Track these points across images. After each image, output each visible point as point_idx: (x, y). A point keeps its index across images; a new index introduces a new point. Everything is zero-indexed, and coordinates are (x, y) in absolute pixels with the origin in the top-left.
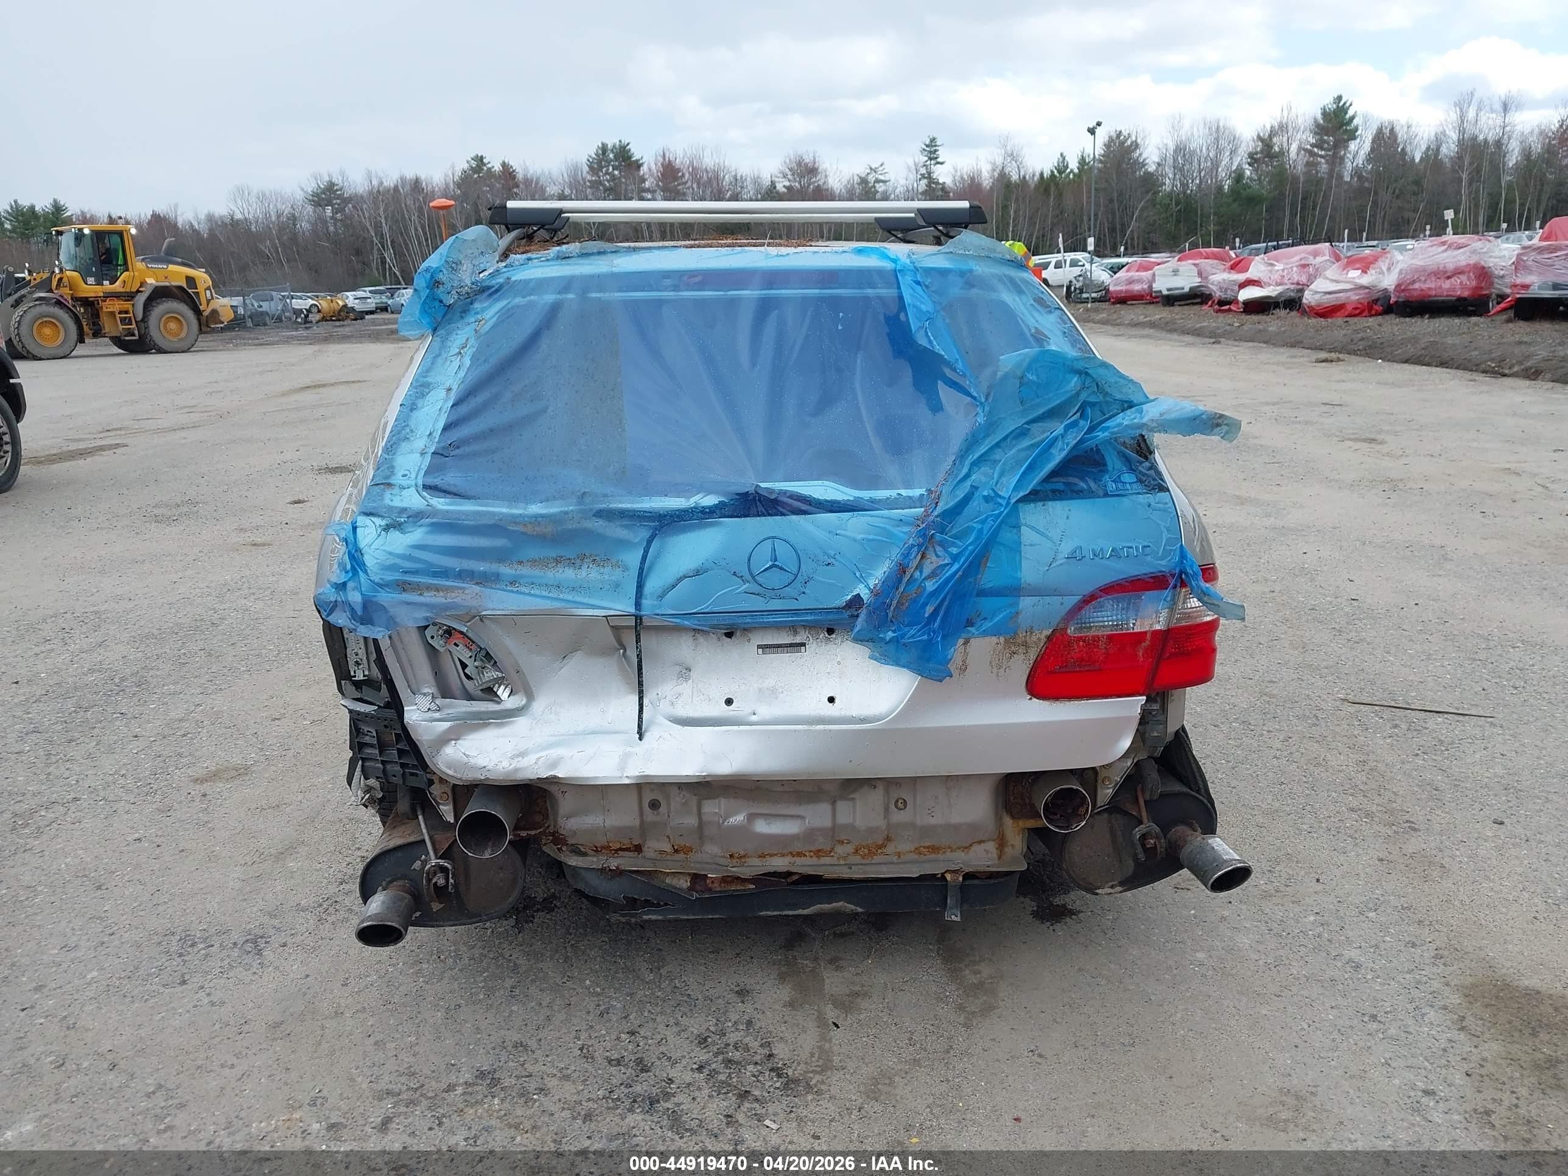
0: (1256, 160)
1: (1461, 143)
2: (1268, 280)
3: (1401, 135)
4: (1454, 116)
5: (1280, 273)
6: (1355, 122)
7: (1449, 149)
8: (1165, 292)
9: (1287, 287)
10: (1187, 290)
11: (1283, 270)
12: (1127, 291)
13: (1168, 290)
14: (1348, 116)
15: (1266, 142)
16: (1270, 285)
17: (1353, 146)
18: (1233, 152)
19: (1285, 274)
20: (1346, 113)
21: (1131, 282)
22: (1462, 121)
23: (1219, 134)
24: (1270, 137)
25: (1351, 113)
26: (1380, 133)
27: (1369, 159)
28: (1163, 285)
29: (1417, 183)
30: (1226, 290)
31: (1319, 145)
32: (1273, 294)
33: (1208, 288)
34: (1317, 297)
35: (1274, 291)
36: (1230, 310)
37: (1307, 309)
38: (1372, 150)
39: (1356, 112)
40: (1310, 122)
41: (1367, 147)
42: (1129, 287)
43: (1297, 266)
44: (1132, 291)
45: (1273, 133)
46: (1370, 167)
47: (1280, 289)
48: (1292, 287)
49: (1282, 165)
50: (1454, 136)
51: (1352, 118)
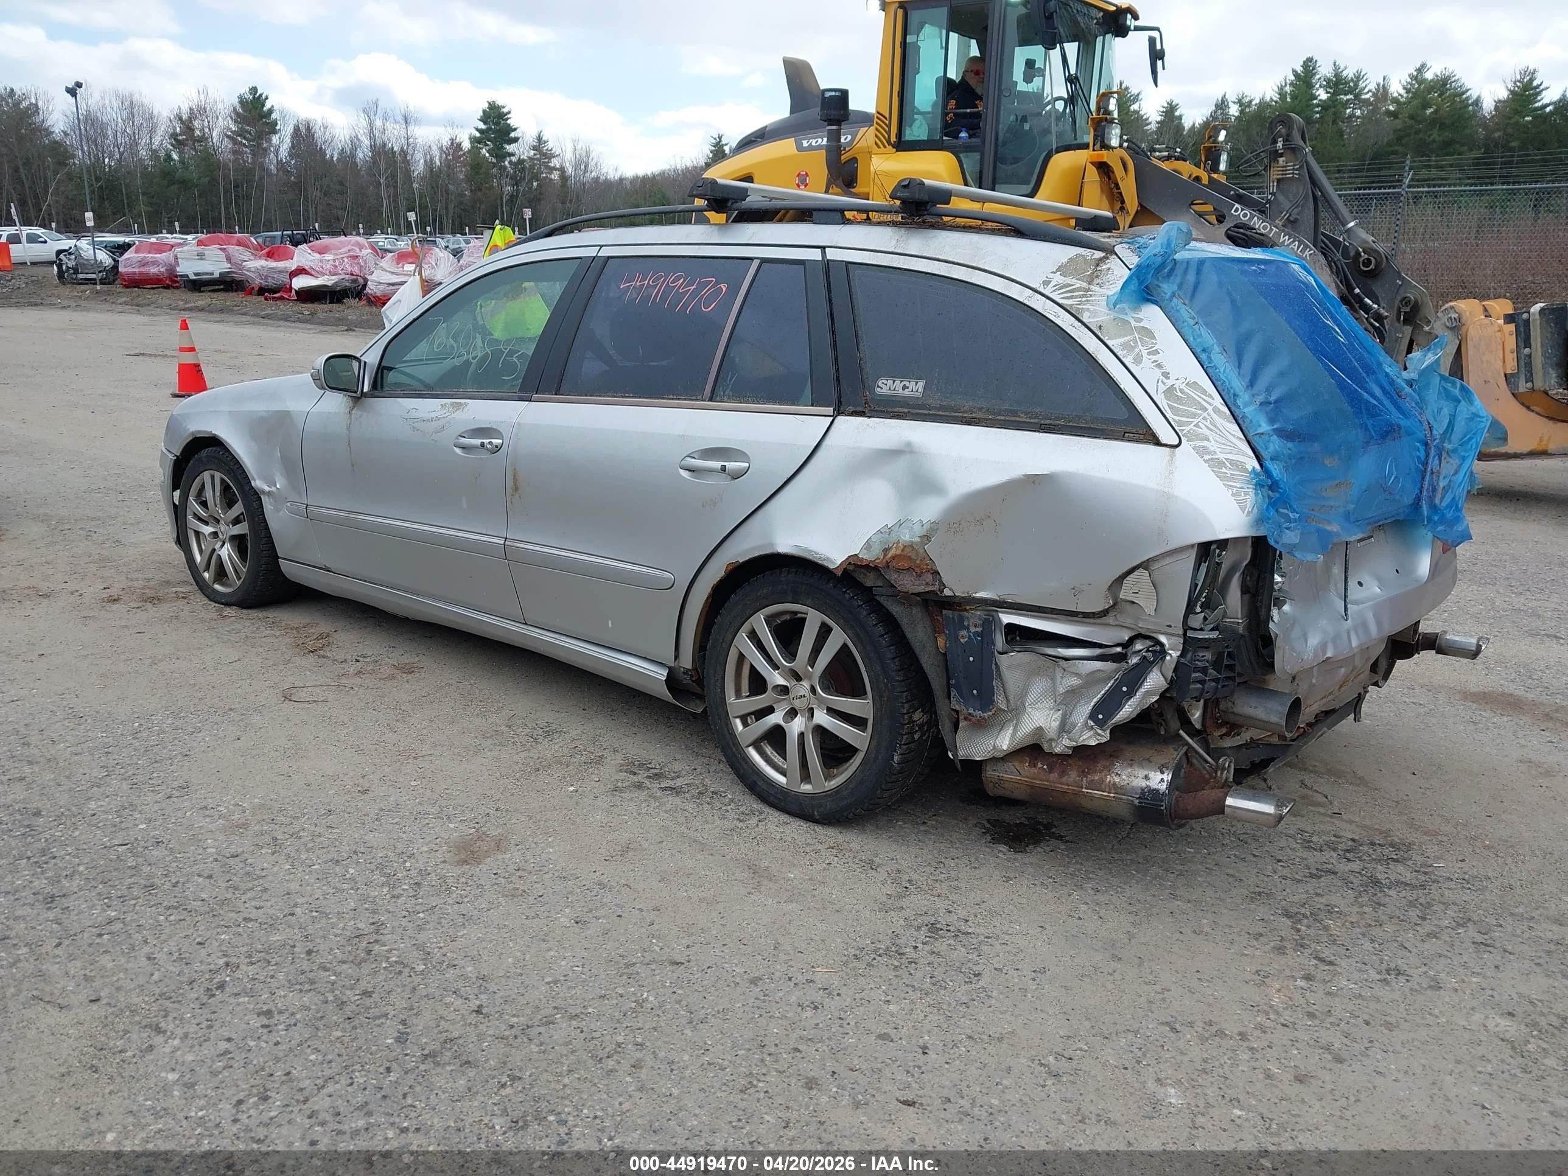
0: (179, 142)
1: (373, 148)
2: (321, 270)
3: (319, 134)
4: (363, 122)
5: (331, 262)
6: (273, 116)
7: (363, 154)
8: (193, 277)
9: (342, 277)
10: (216, 275)
11: (334, 260)
12: (141, 273)
13: (196, 274)
14: (265, 109)
15: (187, 126)
16: (324, 274)
17: (275, 139)
18: (152, 131)
19: (337, 263)
20: (263, 105)
21: (144, 263)
22: (372, 129)
23: (131, 108)
24: (190, 120)
25: (268, 106)
26: (297, 129)
27: (291, 155)
28: (188, 268)
29: (341, 183)
30: (266, 277)
31: (241, 133)
32: (330, 283)
33: (245, 274)
34: (382, 287)
35: (329, 280)
36: (282, 298)
37: (373, 299)
38: (293, 146)
39: (273, 106)
40: (228, 111)
41: (287, 143)
42: (142, 269)
43: (348, 257)
44: (147, 274)
45: (192, 115)
46: (293, 162)
47: (335, 279)
48: (347, 277)
49: (206, 149)
50: (366, 142)
51: (271, 111)
